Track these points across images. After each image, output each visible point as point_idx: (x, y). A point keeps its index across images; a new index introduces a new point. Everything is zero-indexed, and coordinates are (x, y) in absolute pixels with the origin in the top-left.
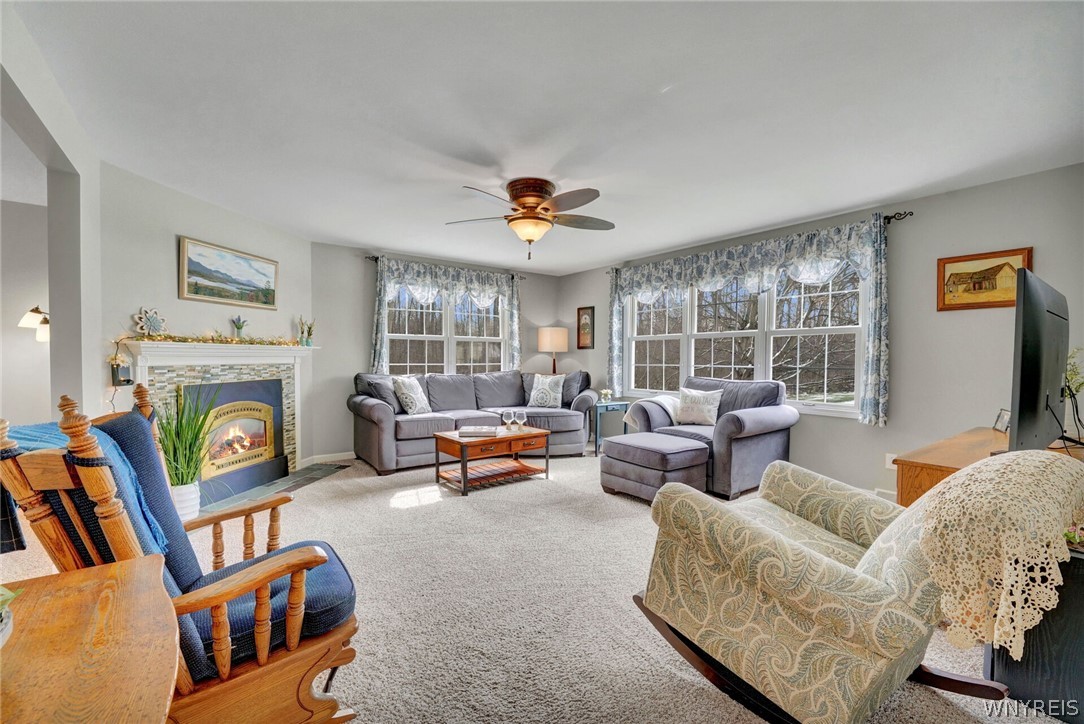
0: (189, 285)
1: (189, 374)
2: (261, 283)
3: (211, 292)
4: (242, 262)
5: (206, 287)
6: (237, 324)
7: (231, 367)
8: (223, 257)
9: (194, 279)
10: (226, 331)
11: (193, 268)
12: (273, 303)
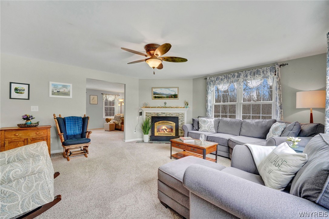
0: (154, 97)
1: (154, 114)
2: (173, 93)
3: (159, 97)
4: (167, 89)
5: (158, 97)
6: (165, 103)
7: (164, 113)
8: (161, 90)
9: (155, 95)
10: (163, 105)
11: (154, 93)
12: (177, 98)
